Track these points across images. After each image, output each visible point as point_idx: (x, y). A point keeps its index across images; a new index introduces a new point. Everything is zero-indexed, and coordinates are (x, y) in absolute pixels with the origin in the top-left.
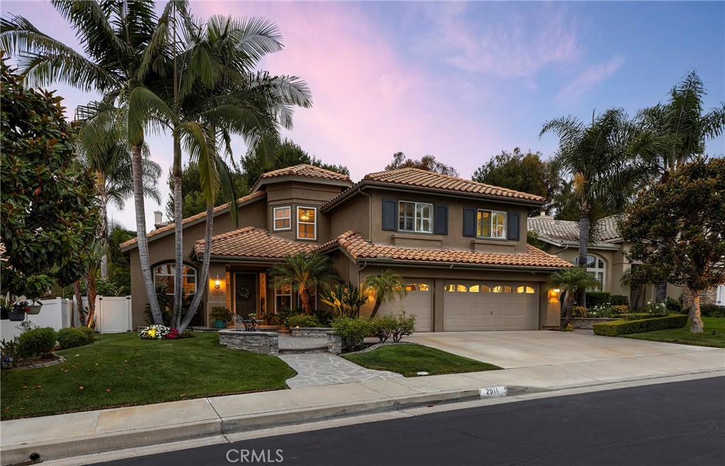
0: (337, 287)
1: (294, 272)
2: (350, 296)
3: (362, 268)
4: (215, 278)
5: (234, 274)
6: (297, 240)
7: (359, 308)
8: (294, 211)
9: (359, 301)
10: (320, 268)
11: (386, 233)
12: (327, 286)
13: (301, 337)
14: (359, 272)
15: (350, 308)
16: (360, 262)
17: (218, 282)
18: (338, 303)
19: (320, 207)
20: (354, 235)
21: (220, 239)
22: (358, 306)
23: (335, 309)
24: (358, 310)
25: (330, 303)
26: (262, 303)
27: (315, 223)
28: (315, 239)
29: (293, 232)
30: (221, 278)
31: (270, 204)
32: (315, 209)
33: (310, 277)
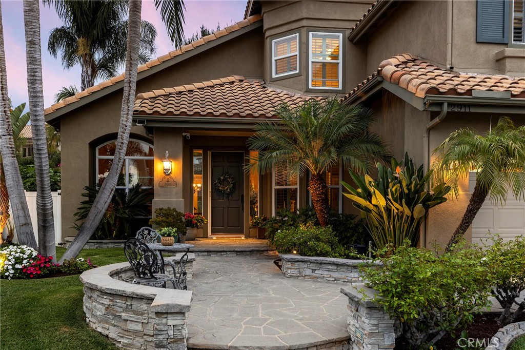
0: (378, 165)
1: (295, 141)
2: (408, 185)
3: (437, 120)
4: (162, 158)
5: (209, 153)
6: (308, 91)
7: (427, 212)
8: (304, 40)
9: (429, 198)
10: (343, 129)
11: (484, 49)
12: (357, 164)
13: (297, 277)
14: (429, 130)
15: (407, 211)
16: (433, 104)
17: (167, 164)
18: (379, 200)
19: (348, 32)
20: (414, 60)
21: (180, 92)
22: (427, 207)
23: (374, 215)
24: (426, 216)
25: (362, 202)
26: (253, 203)
27: (340, 61)
28: (340, 88)
29: (303, 77)
30: (172, 157)
31: (267, 34)
32: (341, 35)
33: (325, 148)
